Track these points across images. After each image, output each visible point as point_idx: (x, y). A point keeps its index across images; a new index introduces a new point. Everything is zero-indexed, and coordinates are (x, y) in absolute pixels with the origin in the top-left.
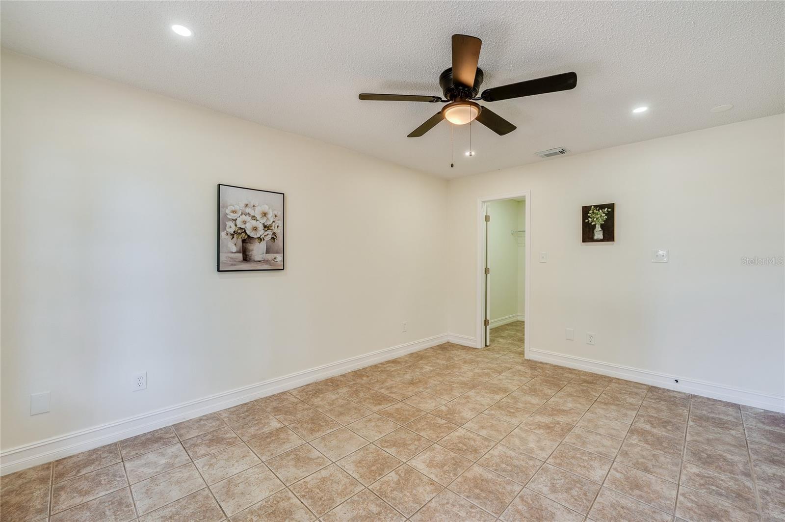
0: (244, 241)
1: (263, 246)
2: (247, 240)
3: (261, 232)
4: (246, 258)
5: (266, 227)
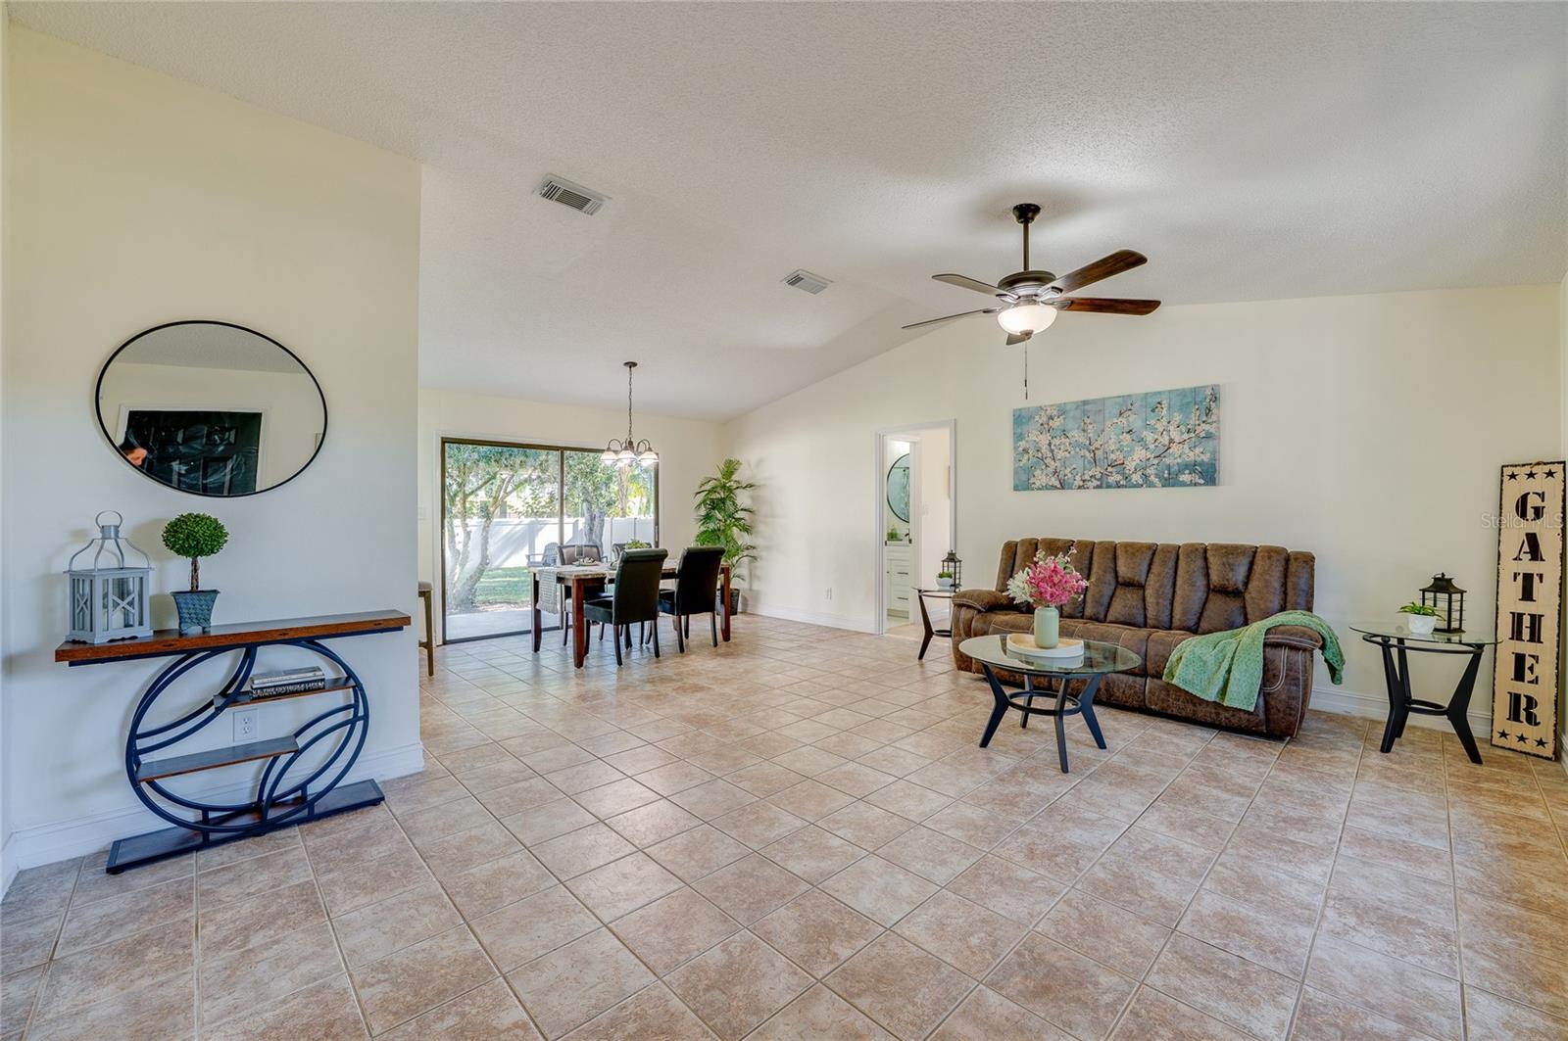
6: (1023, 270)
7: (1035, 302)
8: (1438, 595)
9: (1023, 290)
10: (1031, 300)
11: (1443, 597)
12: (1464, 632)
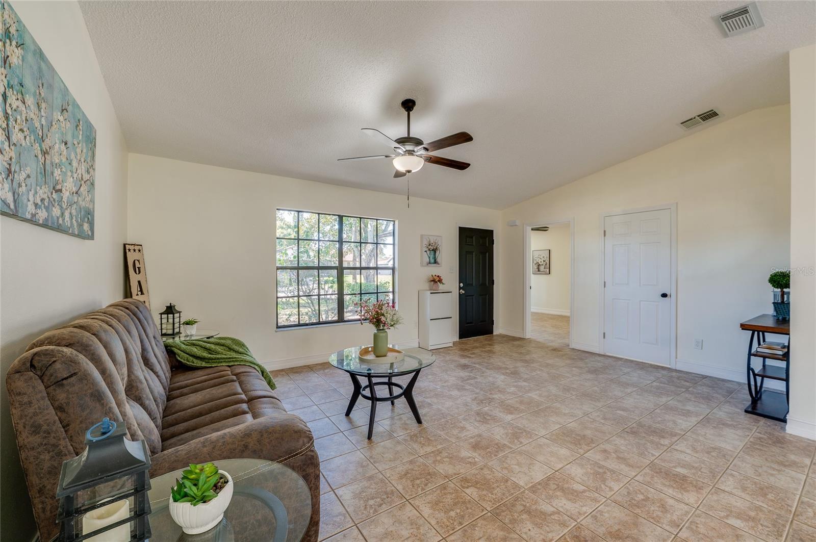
0: (538, 266)
1: (543, 266)
2: (539, 265)
3: (543, 263)
4: (539, 271)
5: (544, 261)
6: (407, 136)
7: (413, 155)
8: (169, 315)
9: (409, 147)
10: (411, 153)
11: (171, 316)
12: (181, 333)
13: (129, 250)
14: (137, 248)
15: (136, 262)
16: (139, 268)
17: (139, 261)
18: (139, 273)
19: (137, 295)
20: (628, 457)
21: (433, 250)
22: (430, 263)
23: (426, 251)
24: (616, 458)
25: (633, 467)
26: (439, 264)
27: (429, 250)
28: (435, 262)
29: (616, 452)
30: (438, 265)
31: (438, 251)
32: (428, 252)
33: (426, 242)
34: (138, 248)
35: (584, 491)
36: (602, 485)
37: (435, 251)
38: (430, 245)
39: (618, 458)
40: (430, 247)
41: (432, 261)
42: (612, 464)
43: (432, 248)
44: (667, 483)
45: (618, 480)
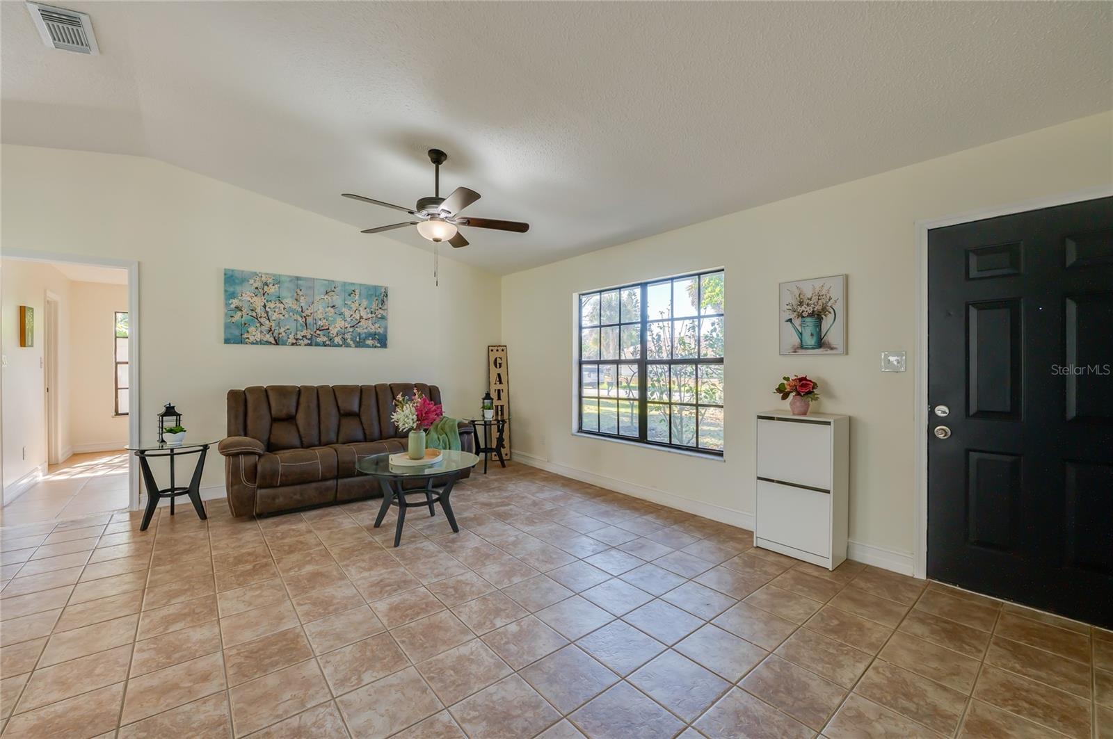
13: (492, 350)
14: (500, 348)
15: (498, 359)
16: (500, 364)
17: (501, 358)
18: (500, 367)
19: (495, 384)
20: (162, 701)
21: (811, 315)
22: (802, 347)
23: (790, 320)
24: (177, 684)
25: (141, 693)
26: (832, 349)
27: (800, 315)
28: (821, 343)
29: (189, 691)
30: (830, 352)
31: (831, 317)
32: (797, 322)
33: (790, 299)
34: (503, 348)
35: (166, 628)
36: (155, 646)
37: (818, 316)
38: (801, 304)
39: (176, 686)
40: (800, 309)
41: (810, 341)
42: (173, 673)
43: (810, 310)
44: (71, 715)
45: (143, 663)
